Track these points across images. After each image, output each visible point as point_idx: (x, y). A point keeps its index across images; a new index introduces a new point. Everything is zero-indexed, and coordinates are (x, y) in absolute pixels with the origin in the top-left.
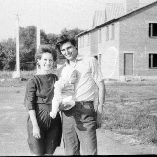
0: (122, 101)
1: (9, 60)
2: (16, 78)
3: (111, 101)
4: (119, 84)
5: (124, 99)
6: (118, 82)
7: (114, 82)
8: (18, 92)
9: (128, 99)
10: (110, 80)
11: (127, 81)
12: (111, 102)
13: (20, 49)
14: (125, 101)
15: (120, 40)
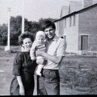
0: (79, 68)
1: (3, 38)
2: (7, 51)
4: (78, 56)
5: (81, 66)
7: (74, 55)
9: (84, 66)
10: (72, 53)
11: (84, 54)
12: (71, 69)
13: (11, 31)
14: (82, 68)
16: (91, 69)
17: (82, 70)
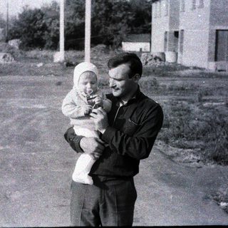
0: (200, 100)
1: (52, 34)
2: (59, 62)
3: (185, 100)
5: (204, 98)
6: (205, 71)
7: (198, 71)
8: (59, 84)
9: (211, 98)
10: (195, 68)
11: (219, 71)
12: (184, 102)
14: (205, 101)
15: (211, 9)
16: (223, 103)
17: (206, 104)
